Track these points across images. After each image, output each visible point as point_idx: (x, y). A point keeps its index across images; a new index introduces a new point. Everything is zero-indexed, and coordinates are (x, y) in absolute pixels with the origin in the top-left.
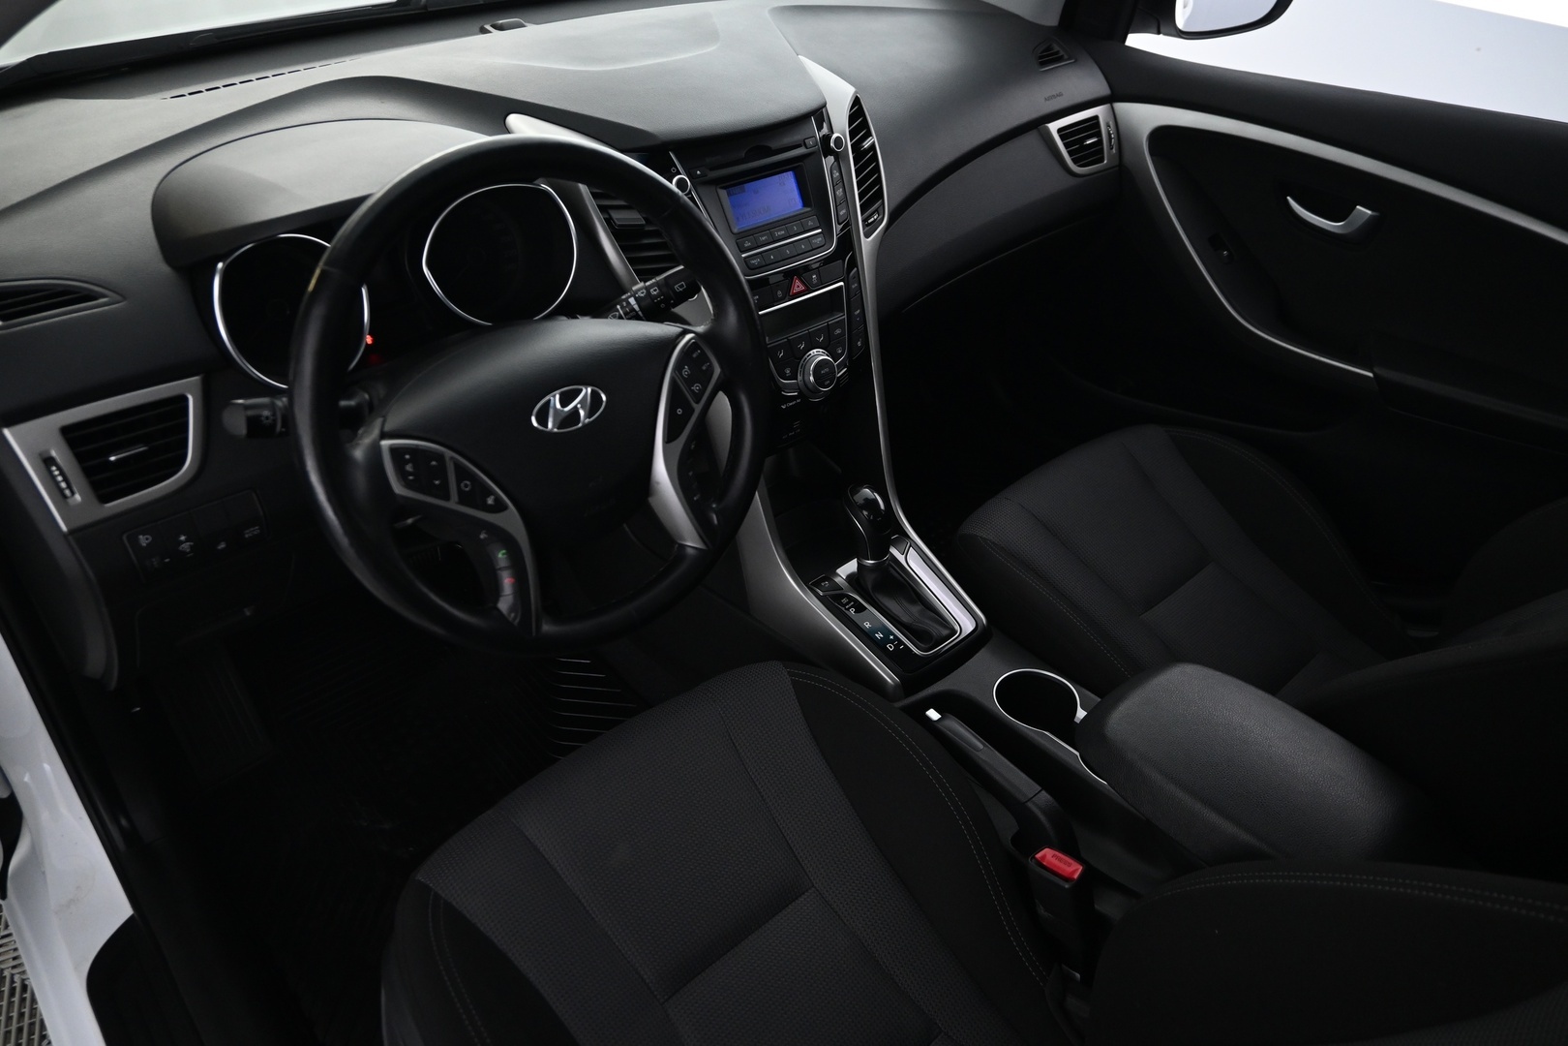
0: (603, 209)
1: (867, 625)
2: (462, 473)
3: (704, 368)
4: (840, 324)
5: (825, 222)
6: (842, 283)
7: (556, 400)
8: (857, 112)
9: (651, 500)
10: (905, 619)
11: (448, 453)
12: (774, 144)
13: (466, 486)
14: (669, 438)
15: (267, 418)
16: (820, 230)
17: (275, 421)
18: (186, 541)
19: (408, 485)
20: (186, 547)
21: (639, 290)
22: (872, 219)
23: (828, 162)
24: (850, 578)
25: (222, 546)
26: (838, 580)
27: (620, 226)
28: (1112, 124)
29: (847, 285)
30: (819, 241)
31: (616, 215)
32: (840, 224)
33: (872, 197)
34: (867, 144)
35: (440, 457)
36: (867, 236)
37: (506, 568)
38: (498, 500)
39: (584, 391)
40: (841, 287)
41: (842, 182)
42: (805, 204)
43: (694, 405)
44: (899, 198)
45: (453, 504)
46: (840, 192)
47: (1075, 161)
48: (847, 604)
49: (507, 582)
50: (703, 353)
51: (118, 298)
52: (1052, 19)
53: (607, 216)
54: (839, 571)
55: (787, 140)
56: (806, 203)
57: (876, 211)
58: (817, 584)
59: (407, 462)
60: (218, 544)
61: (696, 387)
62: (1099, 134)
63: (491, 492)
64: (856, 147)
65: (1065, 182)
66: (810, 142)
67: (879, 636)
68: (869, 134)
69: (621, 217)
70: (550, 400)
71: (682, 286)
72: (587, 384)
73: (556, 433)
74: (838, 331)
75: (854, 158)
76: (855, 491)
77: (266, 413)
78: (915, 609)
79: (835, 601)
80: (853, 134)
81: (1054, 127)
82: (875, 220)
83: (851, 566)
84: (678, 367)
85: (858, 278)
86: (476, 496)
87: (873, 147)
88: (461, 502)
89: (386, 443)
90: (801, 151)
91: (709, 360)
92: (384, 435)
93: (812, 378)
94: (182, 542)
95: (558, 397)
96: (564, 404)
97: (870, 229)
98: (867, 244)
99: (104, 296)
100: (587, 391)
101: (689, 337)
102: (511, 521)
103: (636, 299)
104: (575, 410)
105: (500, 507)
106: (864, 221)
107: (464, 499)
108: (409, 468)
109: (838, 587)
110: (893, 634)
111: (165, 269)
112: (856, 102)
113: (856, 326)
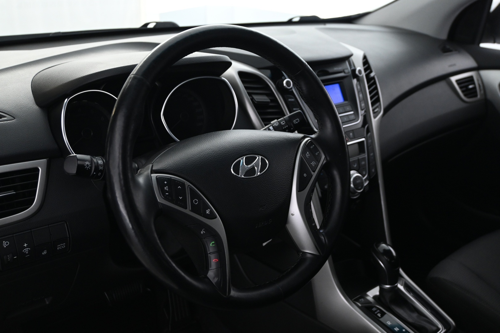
0: (250, 94)
1: (389, 323)
2: (194, 195)
3: (317, 154)
4: (364, 159)
5: (355, 109)
6: (363, 139)
7: (243, 160)
8: (366, 61)
9: (287, 226)
10: (410, 320)
11: (187, 183)
12: (331, 70)
13: (196, 202)
14: (299, 190)
15: (88, 165)
16: (353, 112)
17: (91, 167)
18: (27, 247)
19: (166, 198)
20: (26, 250)
21: (275, 123)
23: (355, 81)
24: (375, 297)
25: (45, 253)
26: (369, 298)
27: (258, 102)
28: (479, 79)
29: (367, 140)
30: (353, 117)
31: (255, 97)
32: (362, 111)
33: (376, 101)
34: (371, 76)
35: (183, 185)
36: (375, 117)
37: (213, 253)
38: (211, 211)
39: (258, 158)
40: (363, 141)
41: (362, 91)
42: (345, 100)
43: (313, 173)
44: (387, 103)
45: (188, 211)
46: (361, 95)
47: (465, 95)
48: (376, 311)
49: (213, 261)
50: (315, 147)
51: (11, 118)
52: (444, 36)
53: (251, 98)
54: (369, 293)
55: (336, 69)
56: (345, 98)
57: (378, 107)
58: (357, 300)
59: (166, 185)
60: (43, 251)
61: (313, 163)
62: (474, 83)
63: (209, 207)
64: (367, 76)
65: (461, 105)
66: (346, 71)
67: (397, 329)
68: (371, 72)
69: (257, 98)
70: (240, 161)
71: (297, 121)
72: (259, 155)
73: (243, 178)
74: (363, 163)
75: (366, 80)
76: (378, 246)
77: (87, 163)
78: (415, 315)
79: (368, 309)
81: (454, 79)
82: (377, 111)
83: (375, 292)
84: (303, 152)
86: (200, 209)
87: (374, 77)
88: (192, 210)
89: (154, 176)
90: (342, 75)
91: (318, 151)
92: (153, 172)
93: (352, 185)
94: (25, 248)
95: (244, 158)
96: (247, 163)
97: (376, 114)
98: (375, 121)
99: (5, 117)
100: (259, 158)
101: (306, 139)
102: (218, 224)
103: (273, 127)
104: (253, 168)
105: (212, 216)
106: (373, 110)
107: (194, 209)
108: (166, 188)
109: (369, 302)
110: (404, 329)
111: (36, 107)
112: (365, 57)
113: (371, 161)
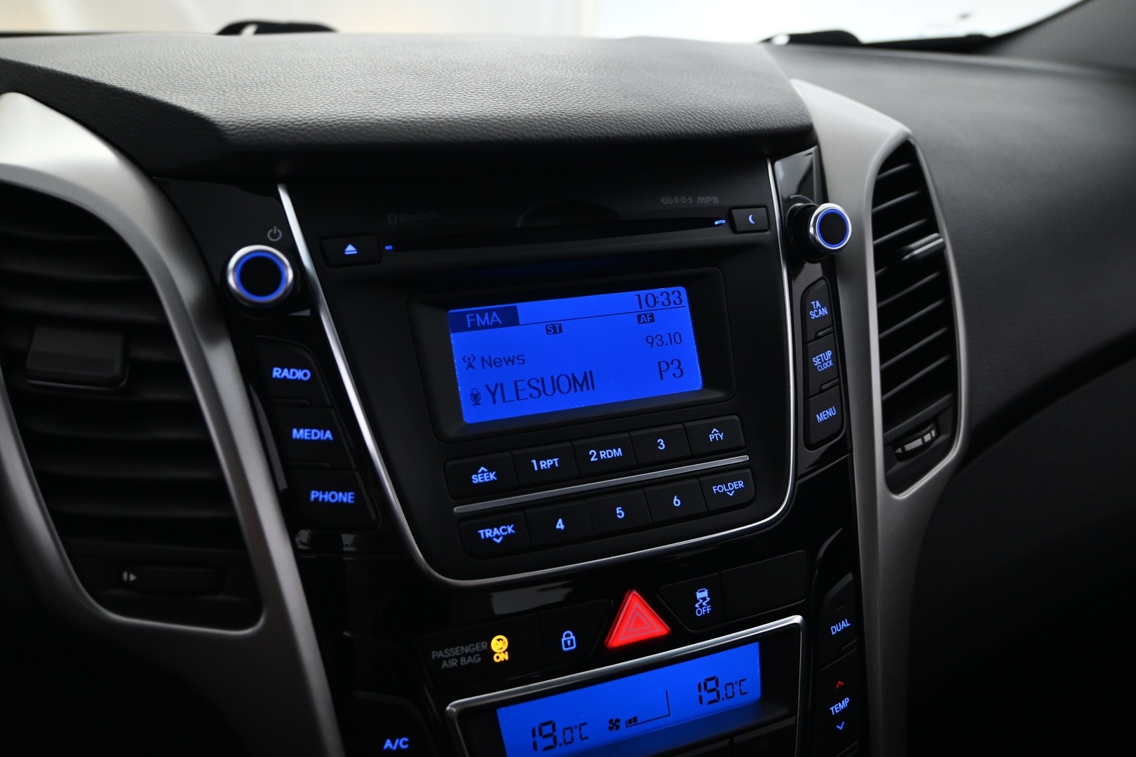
5: (765, 438)
6: (797, 619)
8: (902, 174)
16: (746, 458)
22: (918, 443)
29: (813, 623)
30: (735, 487)
32: (811, 446)
33: (921, 385)
34: (921, 247)
36: (896, 484)
41: (835, 334)
42: (708, 382)
44: (1005, 393)
46: (822, 361)
57: (934, 421)
64: (888, 250)
66: (748, 218)
68: (929, 225)
75: (879, 280)
80: (881, 223)
82: (926, 445)
85: (853, 605)
87: (937, 257)
97: (906, 466)
98: (892, 509)
106: (889, 444)
112: (902, 151)
